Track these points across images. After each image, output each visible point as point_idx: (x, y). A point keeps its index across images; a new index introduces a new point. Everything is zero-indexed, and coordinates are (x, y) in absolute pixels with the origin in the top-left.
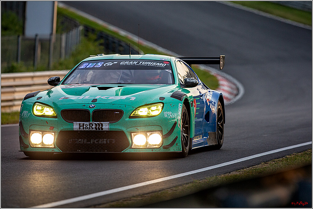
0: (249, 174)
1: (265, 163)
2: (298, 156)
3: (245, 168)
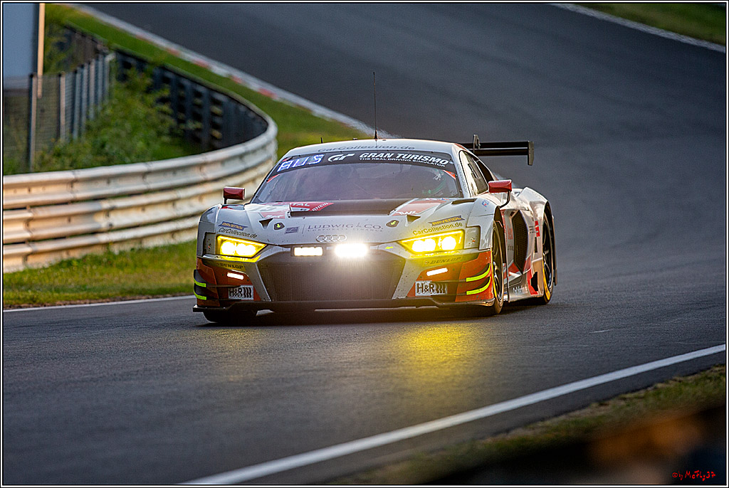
2: (686, 384)
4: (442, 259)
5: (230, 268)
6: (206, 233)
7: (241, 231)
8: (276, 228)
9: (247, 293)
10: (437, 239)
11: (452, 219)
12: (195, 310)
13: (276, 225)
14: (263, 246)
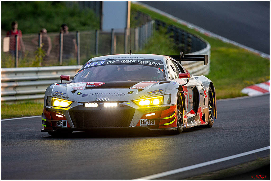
4: (153, 109)
5: (57, 112)
6: (48, 96)
7: (63, 96)
8: (78, 94)
9: (64, 124)
10: (150, 100)
11: (158, 91)
12: (42, 131)
13: (78, 93)
14: (71, 102)
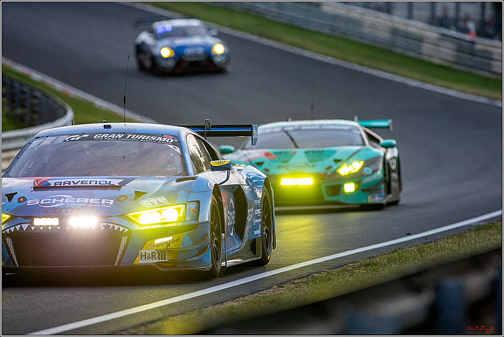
0: (254, 304)
1: (280, 287)
3: (247, 295)
